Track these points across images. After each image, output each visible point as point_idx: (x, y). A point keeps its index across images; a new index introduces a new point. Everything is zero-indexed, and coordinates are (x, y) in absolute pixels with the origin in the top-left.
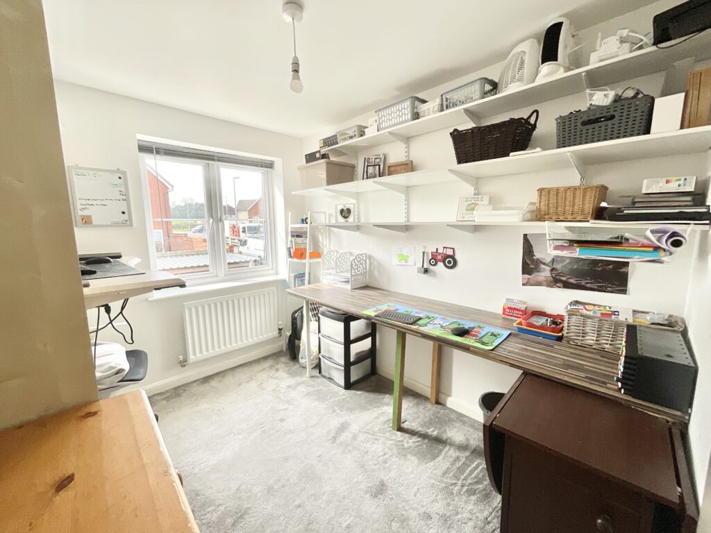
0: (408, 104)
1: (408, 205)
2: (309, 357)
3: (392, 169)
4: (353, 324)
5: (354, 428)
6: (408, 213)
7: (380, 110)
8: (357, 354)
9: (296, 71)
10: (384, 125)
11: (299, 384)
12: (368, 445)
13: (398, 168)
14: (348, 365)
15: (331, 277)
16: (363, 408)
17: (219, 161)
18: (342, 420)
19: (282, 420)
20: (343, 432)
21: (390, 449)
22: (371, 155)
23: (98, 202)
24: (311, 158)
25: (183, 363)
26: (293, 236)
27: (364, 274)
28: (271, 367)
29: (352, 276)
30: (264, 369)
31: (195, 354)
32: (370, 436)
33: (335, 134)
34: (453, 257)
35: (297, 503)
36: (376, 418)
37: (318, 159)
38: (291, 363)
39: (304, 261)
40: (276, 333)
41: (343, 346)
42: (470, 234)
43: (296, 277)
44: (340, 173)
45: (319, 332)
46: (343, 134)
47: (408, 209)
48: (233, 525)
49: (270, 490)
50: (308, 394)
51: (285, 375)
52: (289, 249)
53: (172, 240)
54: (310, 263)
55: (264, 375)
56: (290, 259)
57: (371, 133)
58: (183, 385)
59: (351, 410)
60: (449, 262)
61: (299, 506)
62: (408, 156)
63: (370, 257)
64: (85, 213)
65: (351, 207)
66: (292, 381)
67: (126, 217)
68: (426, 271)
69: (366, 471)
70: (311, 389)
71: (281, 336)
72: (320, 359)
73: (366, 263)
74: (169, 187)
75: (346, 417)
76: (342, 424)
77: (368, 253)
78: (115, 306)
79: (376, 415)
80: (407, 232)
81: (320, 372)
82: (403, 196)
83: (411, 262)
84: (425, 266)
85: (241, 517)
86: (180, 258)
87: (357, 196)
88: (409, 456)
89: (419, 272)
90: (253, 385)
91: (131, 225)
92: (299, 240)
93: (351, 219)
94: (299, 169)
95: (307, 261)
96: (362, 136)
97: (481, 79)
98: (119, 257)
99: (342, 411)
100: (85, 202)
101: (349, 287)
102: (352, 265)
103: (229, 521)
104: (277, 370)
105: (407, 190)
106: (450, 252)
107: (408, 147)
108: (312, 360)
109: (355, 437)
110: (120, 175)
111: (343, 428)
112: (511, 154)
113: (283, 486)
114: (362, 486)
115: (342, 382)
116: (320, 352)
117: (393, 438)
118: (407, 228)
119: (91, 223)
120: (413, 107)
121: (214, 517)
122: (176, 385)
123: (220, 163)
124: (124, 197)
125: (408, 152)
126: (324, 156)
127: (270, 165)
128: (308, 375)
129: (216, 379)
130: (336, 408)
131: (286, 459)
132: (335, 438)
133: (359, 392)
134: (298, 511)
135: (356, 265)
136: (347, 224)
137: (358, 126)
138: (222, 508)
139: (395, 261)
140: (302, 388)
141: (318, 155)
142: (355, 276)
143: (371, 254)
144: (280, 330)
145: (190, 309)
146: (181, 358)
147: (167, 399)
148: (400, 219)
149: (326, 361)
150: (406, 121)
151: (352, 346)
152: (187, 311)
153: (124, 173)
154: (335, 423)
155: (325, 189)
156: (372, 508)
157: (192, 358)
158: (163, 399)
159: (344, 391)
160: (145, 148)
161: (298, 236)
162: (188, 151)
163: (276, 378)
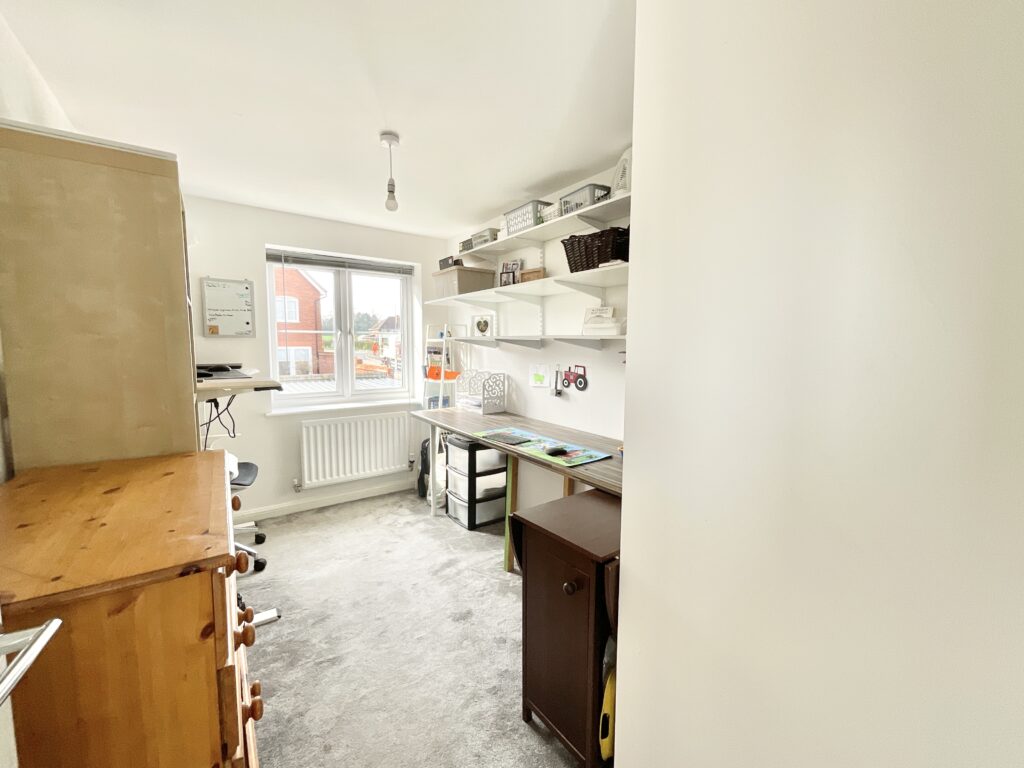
0: (530, 208)
1: (543, 316)
2: (434, 495)
3: (526, 277)
4: (480, 454)
5: (462, 565)
6: (543, 327)
7: (508, 213)
8: (487, 490)
9: (391, 192)
10: (512, 229)
11: (418, 521)
12: (470, 581)
13: (531, 276)
14: (473, 501)
15: (466, 400)
16: (481, 549)
17: (350, 267)
18: (452, 557)
19: (388, 552)
20: (448, 567)
21: (492, 586)
22: (509, 259)
23: (226, 313)
24: (444, 264)
25: (298, 488)
26: (429, 352)
27: (501, 398)
28: (394, 504)
29: (484, 399)
30: (386, 505)
31: (310, 479)
32: (475, 573)
33: (469, 237)
34: (583, 377)
35: (378, 616)
36: (492, 558)
37: (451, 266)
38: (419, 501)
39: (438, 381)
40: (405, 466)
41: (467, 479)
42: (597, 351)
43: (431, 400)
44: (475, 280)
45: (447, 463)
46: (480, 237)
47: (543, 321)
48: (314, 624)
49: (356, 604)
50: (426, 531)
51: (407, 512)
52: (425, 368)
53: (321, 360)
54: (445, 385)
55: (385, 510)
56: (426, 379)
57: (502, 237)
58: (297, 513)
59: (466, 549)
60: (580, 384)
61: (379, 619)
62: (543, 262)
63: (509, 377)
64: (213, 323)
65: (488, 319)
66: (412, 518)
67: (249, 327)
68: (559, 393)
69: (457, 601)
70: (430, 527)
71: (412, 470)
72: (447, 496)
73: (504, 385)
74: (322, 292)
75: (458, 554)
76: (451, 560)
77: (506, 374)
78: (223, 401)
79: (492, 555)
80: (542, 349)
81: (447, 512)
82: (538, 308)
83: (546, 383)
84: (559, 388)
85: (323, 620)
86: (327, 382)
87: (497, 306)
88: (510, 594)
89: (552, 394)
90: (370, 518)
91: (254, 336)
92: (437, 357)
93: (488, 333)
94: (434, 275)
95: (442, 381)
96: (495, 239)
97: (590, 185)
98: (239, 367)
99: (455, 549)
100: (214, 313)
101: (480, 411)
102: (484, 386)
103: (311, 621)
104: (401, 506)
105: (543, 299)
106: (580, 371)
107: (543, 253)
108: (439, 498)
109: (458, 573)
110: (247, 285)
111: (450, 564)
112: (600, 265)
113: (369, 603)
114: (448, 612)
115: (466, 523)
116: (447, 487)
117: (501, 577)
118: (542, 343)
119: (217, 333)
120: (536, 211)
121: (298, 617)
122: (290, 512)
123: (350, 270)
124: (249, 308)
125: (543, 257)
126: (457, 262)
127: (408, 271)
128: (432, 514)
129: (332, 510)
130: (451, 546)
131: (380, 584)
132: (437, 571)
133: (483, 534)
134: (376, 622)
135: (490, 386)
136: (484, 338)
137: (490, 229)
138: (307, 612)
139: (532, 382)
140: (422, 526)
141: (450, 261)
142: (488, 399)
143: (510, 374)
144: (412, 462)
145: (308, 428)
146: (296, 481)
147: (279, 523)
148: (534, 333)
149: (453, 498)
150: (529, 227)
151: (479, 480)
152: (304, 429)
153: (251, 283)
154: (444, 558)
155: (456, 299)
156: (451, 629)
157: (307, 483)
158: (275, 523)
159: (466, 531)
160: (273, 257)
161: (435, 353)
162: (318, 258)
163: (396, 514)
